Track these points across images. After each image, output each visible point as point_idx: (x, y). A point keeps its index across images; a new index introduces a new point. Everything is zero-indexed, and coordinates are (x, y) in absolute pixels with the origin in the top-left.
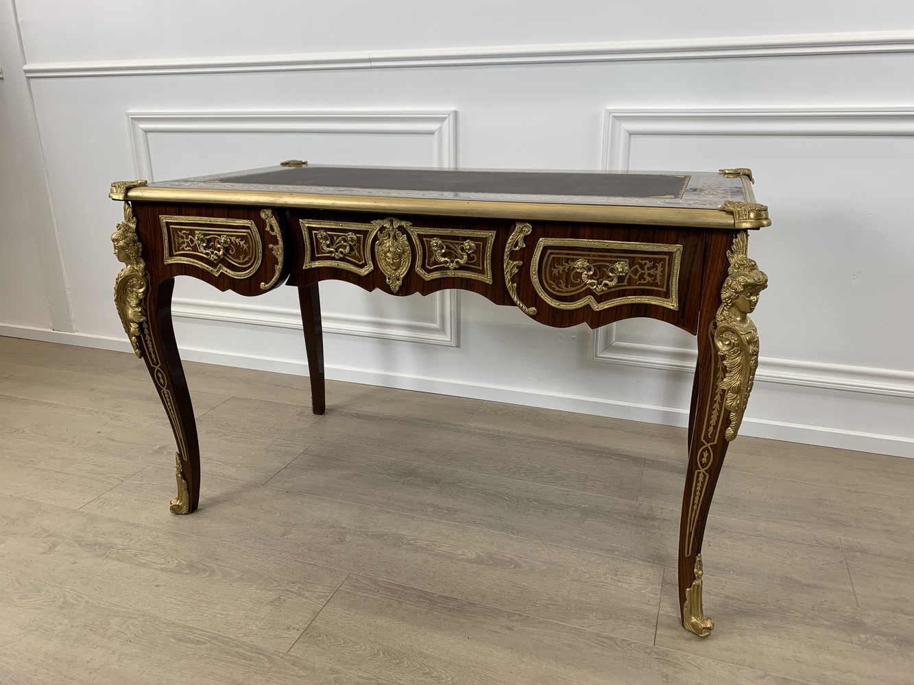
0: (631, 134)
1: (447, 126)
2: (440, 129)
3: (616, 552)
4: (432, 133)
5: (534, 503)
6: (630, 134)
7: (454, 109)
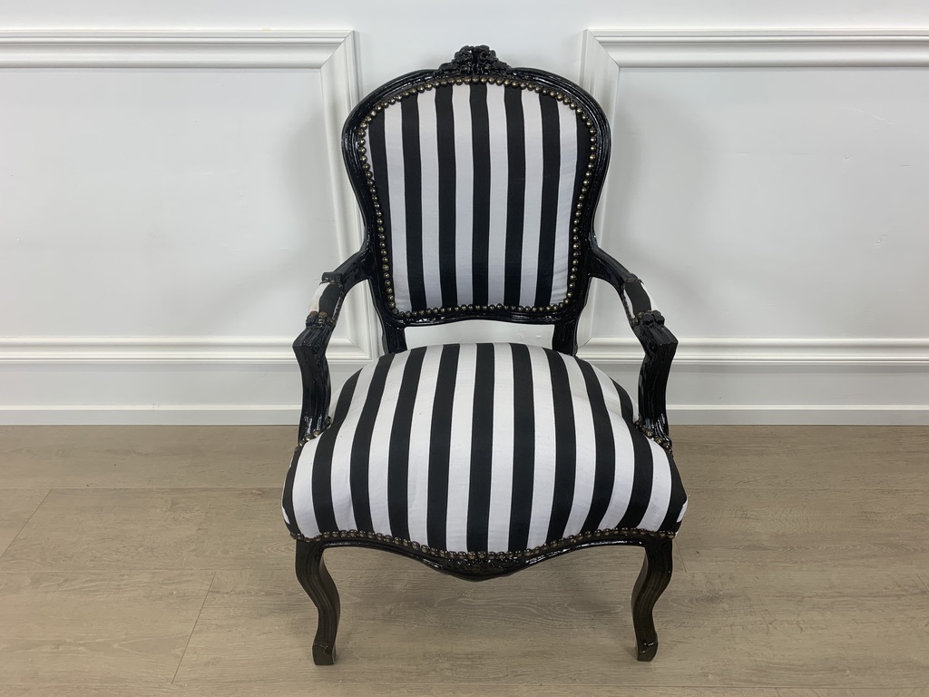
0: (622, 66)
1: (342, 57)
2: (331, 59)
3: (710, 677)
4: (319, 67)
5: (572, 610)
6: (620, 67)
7: (351, 29)
